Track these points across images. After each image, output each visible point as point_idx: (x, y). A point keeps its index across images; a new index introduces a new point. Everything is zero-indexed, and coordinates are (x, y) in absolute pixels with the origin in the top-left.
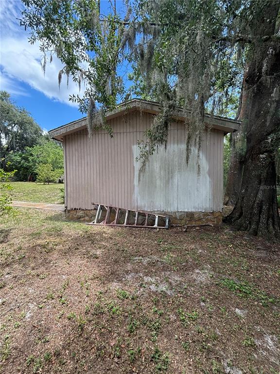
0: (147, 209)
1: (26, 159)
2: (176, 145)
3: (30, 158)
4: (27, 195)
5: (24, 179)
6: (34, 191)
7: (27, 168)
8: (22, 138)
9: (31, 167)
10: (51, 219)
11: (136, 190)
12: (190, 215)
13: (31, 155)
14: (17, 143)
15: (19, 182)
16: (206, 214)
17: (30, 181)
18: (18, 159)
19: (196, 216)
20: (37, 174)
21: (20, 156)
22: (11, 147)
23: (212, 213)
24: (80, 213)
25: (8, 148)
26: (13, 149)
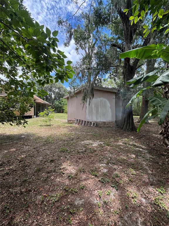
0: (91, 121)
1: (60, 103)
2: (99, 99)
3: (62, 103)
4: (59, 117)
5: (59, 112)
6: (62, 116)
7: (61, 107)
8: (59, 94)
9: (62, 106)
10: (64, 123)
11: (87, 114)
12: (104, 123)
13: (62, 101)
14: (57, 96)
15: (58, 113)
16: (110, 123)
17: (62, 113)
18: (58, 103)
19: (106, 123)
20: (64, 110)
21: (58, 102)
22: (55, 99)
23: (112, 122)
24: (72, 122)
25: (54, 99)
26: (56, 99)
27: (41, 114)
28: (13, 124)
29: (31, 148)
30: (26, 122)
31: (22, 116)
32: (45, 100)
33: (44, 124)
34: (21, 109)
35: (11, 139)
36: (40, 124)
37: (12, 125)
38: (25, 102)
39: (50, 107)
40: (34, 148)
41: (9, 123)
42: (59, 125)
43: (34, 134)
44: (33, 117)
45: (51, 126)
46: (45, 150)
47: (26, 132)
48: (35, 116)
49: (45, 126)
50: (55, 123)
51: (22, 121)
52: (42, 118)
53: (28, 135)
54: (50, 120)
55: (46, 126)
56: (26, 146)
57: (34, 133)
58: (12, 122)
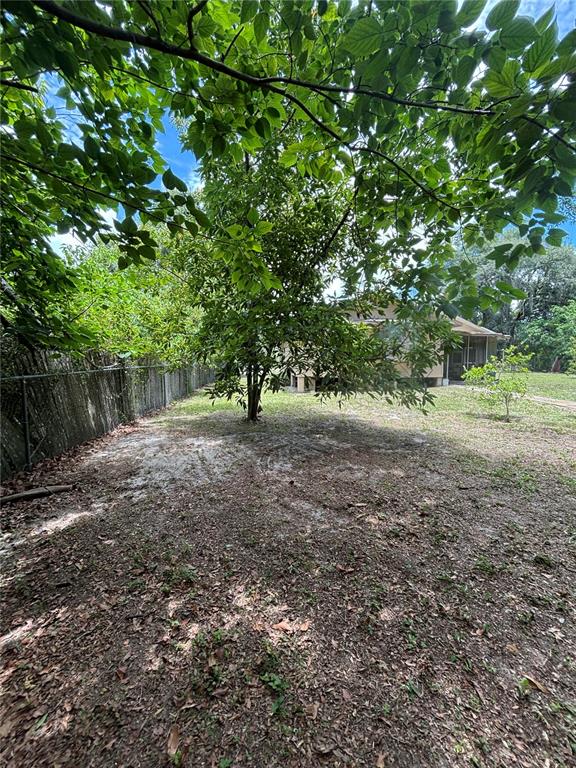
1: (551, 330)
3: (560, 328)
4: (544, 389)
5: (544, 368)
6: (559, 386)
7: (551, 348)
9: (560, 343)
13: (563, 320)
17: (555, 371)
18: (537, 331)
20: (569, 358)
21: (541, 326)
22: (525, 313)
25: (520, 315)
26: (528, 313)
27: (473, 373)
28: (394, 401)
29: (450, 484)
30: (429, 398)
31: (418, 380)
32: (480, 322)
33: (479, 411)
34: (414, 357)
35: (389, 441)
36: (468, 410)
37: (390, 402)
38: (428, 336)
39: (512, 347)
40: (461, 489)
41: (384, 395)
42: (553, 425)
43: (450, 441)
44: (439, 382)
45: (513, 423)
46: (501, 506)
47: (425, 430)
48: (446, 381)
49: (485, 417)
50: (531, 413)
51: (419, 395)
52: (476, 389)
53: (433, 440)
54: (508, 399)
55: (490, 417)
56: (432, 472)
57: (450, 436)
58: (391, 393)
